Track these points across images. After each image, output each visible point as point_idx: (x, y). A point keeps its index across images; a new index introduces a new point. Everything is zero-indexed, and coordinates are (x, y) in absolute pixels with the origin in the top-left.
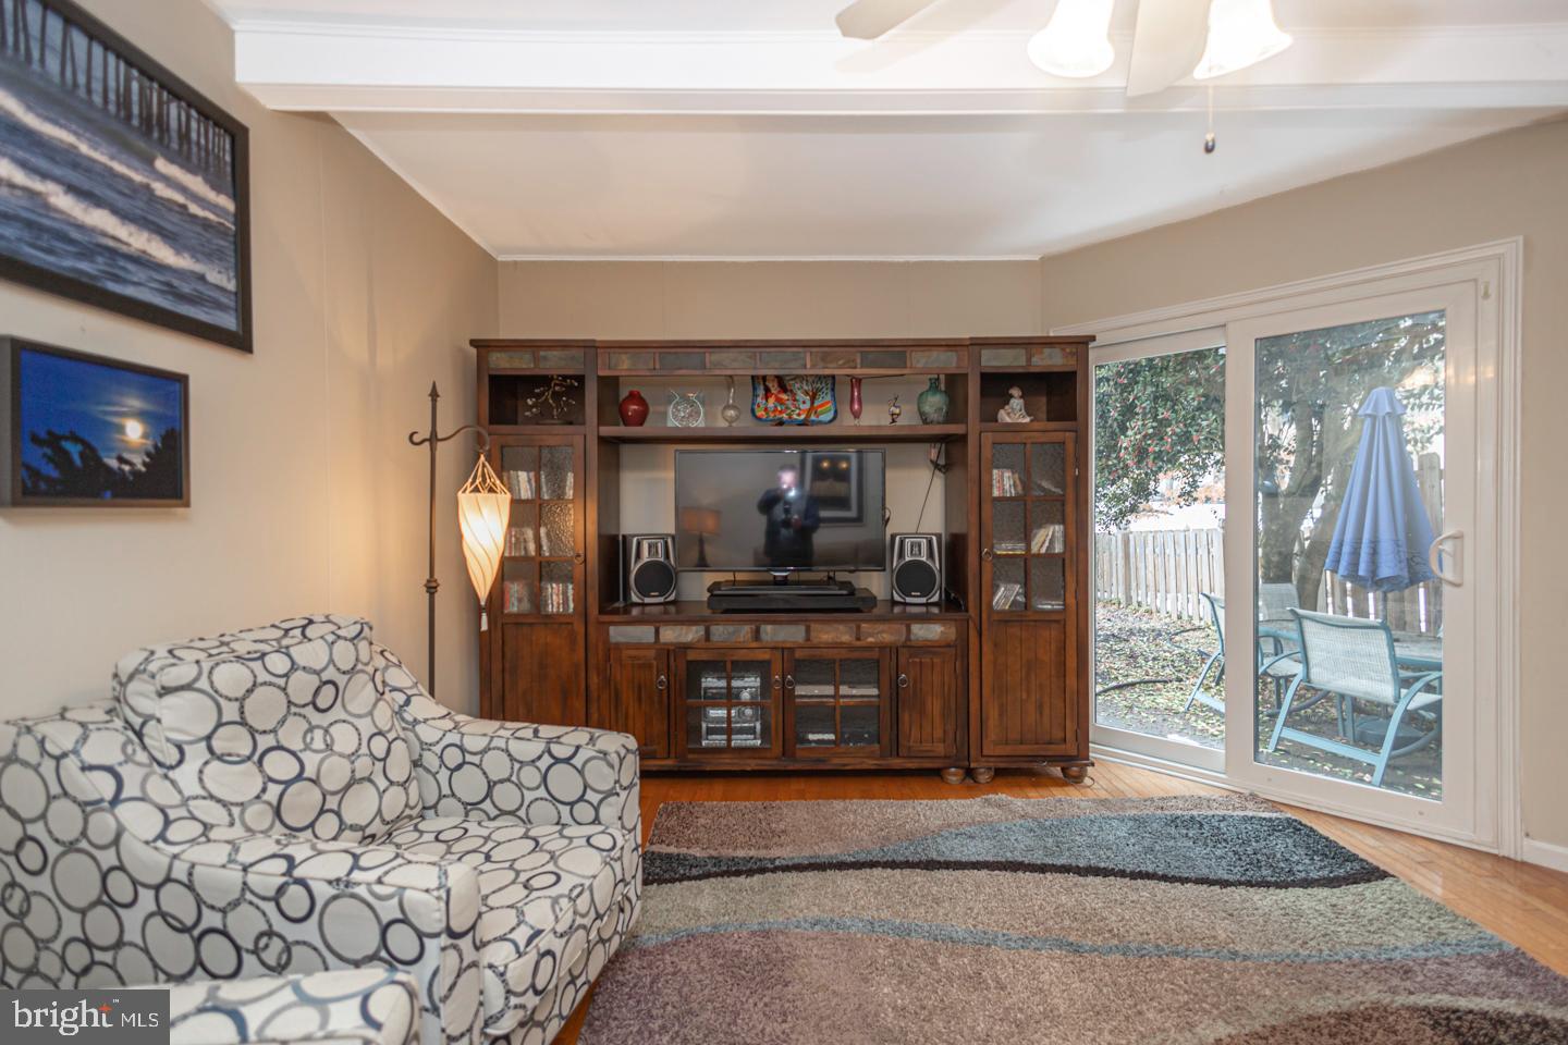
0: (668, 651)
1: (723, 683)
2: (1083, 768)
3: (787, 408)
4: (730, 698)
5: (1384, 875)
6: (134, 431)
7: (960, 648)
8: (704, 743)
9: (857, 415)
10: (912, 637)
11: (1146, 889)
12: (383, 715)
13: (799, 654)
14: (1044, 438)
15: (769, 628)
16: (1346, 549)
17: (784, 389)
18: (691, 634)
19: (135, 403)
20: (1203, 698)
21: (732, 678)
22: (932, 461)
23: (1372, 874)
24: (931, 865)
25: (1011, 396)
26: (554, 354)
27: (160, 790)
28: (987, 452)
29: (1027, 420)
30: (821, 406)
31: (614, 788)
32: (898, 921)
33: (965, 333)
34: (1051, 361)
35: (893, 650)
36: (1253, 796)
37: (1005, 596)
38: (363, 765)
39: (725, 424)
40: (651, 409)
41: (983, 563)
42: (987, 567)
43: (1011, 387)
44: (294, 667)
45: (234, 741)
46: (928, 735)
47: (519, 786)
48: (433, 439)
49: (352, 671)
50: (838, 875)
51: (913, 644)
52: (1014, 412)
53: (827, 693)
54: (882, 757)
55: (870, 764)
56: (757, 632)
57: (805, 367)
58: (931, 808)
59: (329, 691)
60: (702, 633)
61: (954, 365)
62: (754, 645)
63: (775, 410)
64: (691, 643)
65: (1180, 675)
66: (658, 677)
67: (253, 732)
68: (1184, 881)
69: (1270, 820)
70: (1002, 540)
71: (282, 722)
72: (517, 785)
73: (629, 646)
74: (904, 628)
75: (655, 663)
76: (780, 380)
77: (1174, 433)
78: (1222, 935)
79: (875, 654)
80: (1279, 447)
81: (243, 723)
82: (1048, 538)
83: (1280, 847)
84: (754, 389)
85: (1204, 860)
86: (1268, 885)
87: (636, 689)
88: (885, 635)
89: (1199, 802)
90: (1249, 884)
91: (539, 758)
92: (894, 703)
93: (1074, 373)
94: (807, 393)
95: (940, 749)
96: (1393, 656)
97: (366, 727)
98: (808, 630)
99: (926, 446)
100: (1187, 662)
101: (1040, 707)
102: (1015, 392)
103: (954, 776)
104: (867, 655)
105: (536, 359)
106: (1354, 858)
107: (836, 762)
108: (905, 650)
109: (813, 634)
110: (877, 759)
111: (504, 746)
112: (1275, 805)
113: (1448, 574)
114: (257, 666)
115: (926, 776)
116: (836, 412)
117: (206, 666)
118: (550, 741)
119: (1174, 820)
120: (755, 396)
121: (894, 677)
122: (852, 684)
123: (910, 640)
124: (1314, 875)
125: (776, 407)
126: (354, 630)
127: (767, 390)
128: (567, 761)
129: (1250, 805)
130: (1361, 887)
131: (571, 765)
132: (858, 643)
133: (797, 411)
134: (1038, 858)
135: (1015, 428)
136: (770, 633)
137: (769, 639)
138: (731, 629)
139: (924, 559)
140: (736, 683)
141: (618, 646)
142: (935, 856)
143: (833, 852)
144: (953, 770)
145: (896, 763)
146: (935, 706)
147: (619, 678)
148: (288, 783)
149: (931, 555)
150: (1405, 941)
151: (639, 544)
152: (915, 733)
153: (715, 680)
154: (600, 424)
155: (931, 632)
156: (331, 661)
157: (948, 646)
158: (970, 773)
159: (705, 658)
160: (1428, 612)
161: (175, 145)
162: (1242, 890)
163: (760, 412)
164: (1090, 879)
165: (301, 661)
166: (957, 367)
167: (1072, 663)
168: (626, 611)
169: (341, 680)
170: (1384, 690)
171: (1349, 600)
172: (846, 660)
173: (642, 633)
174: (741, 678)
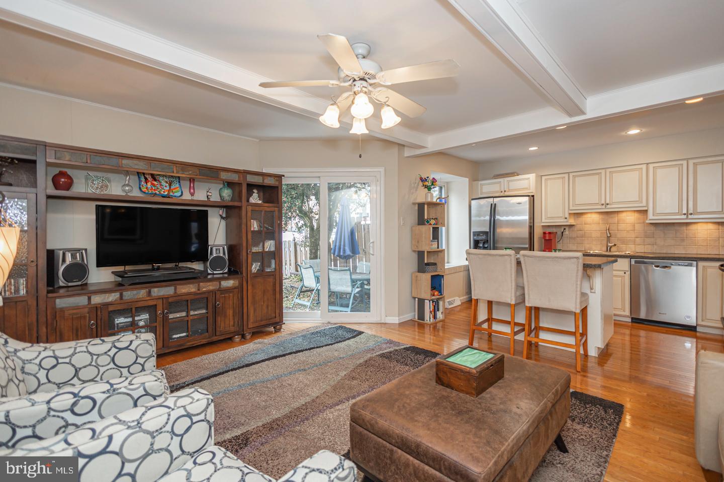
0: (96, 307)
1: (130, 319)
2: (281, 325)
3: (158, 188)
5: (363, 332)
7: (240, 288)
9: (192, 194)
11: (315, 351)
13: (170, 300)
14: (268, 209)
15: (156, 290)
16: (337, 248)
17: (154, 179)
18: (111, 298)
20: (298, 301)
21: (135, 316)
22: (220, 215)
23: (361, 333)
24: (248, 365)
25: (254, 192)
28: (249, 214)
29: (260, 202)
30: (175, 189)
31: (152, 354)
32: (248, 383)
34: (269, 181)
35: (213, 292)
36: (329, 323)
37: (255, 267)
38: (10, 372)
39: (124, 194)
40: (75, 180)
41: (248, 255)
42: (250, 256)
43: (254, 189)
46: (228, 324)
47: (97, 366)
50: (217, 378)
51: (222, 289)
52: (255, 199)
53: (183, 315)
54: (209, 338)
55: (204, 341)
56: (150, 292)
57: (173, 172)
58: (236, 350)
60: (119, 296)
61: (237, 179)
62: (148, 298)
63: (152, 189)
64: (111, 302)
65: (287, 295)
66: (90, 321)
68: (322, 347)
69: (335, 327)
70: (254, 246)
72: (95, 366)
73: (69, 308)
74: (218, 283)
75: (88, 315)
76: (153, 176)
77: (287, 206)
78: (337, 355)
79: (206, 296)
80: (313, 212)
82: (269, 245)
83: (340, 333)
84: (139, 178)
85: (324, 340)
86: (341, 342)
87: (74, 331)
88: (210, 287)
89: (317, 327)
90: (337, 342)
91: (109, 350)
92: (214, 314)
93: (278, 187)
94: (167, 182)
95: (232, 329)
96: (351, 278)
98: (175, 289)
99: (217, 209)
100: (288, 290)
101: (268, 307)
102: (255, 191)
103: (237, 339)
104: (203, 296)
106: (356, 331)
107: (189, 344)
108: (219, 292)
109: (178, 290)
110: (207, 339)
111: (85, 350)
112: (335, 324)
113: (371, 252)
115: (227, 341)
116: (182, 192)
118: (113, 342)
119: (313, 333)
120: (140, 181)
121: (214, 302)
122: (195, 310)
123: (221, 288)
124: (350, 337)
125: (152, 187)
127: (146, 179)
128: (126, 348)
129: (329, 325)
130: (360, 336)
131: (130, 349)
132: (199, 292)
133: (163, 190)
134: (281, 353)
135: (256, 205)
136: (157, 292)
137: (156, 295)
138: (135, 292)
139: (222, 255)
140: (136, 318)
141: (62, 310)
142: (247, 362)
143: (208, 373)
144: (236, 337)
145: (215, 338)
146: (230, 312)
147: (62, 327)
149: (224, 254)
150: (371, 344)
152: (222, 325)
153: (123, 319)
155: (229, 283)
157: (235, 288)
158: (243, 336)
159: (119, 309)
160: (352, 266)
162: (336, 344)
163: (144, 189)
164: (299, 354)
166: (239, 180)
167: (278, 289)
170: (349, 289)
171: (333, 263)
172: (193, 300)
173: (82, 300)
174: (139, 315)
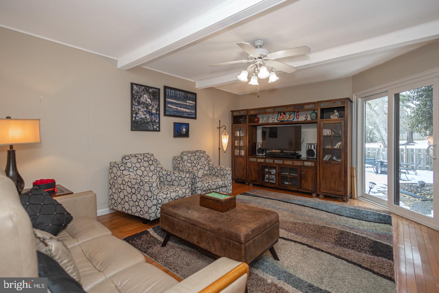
0: (259, 163)
1: (270, 171)
3: (284, 118)
4: (270, 173)
6: (184, 130)
7: (315, 168)
8: (265, 181)
9: (298, 118)
10: (304, 165)
12: (206, 162)
13: (281, 166)
14: (336, 122)
17: (284, 114)
18: (262, 160)
19: (184, 127)
23: (385, 223)
25: (335, 112)
26: (242, 112)
27: (183, 163)
28: (322, 126)
30: (291, 117)
33: (316, 101)
35: (300, 167)
37: (327, 158)
38: (202, 167)
39: (272, 122)
41: (320, 150)
44: (196, 155)
45: (189, 161)
46: (308, 185)
48: (220, 128)
49: (202, 157)
52: (334, 116)
53: (288, 174)
54: (298, 189)
55: (295, 190)
56: (274, 161)
57: (293, 109)
59: (199, 158)
60: (264, 161)
61: (314, 107)
62: (273, 163)
64: (262, 162)
66: (257, 168)
67: (191, 161)
70: (327, 145)
71: (194, 160)
73: (253, 162)
74: (302, 162)
75: (256, 165)
76: (284, 112)
79: (297, 167)
81: (190, 159)
82: (338, 145)
83: (371, 217)
84: (278, 114)
85: (345, 213)
86: (353, 218)
87: (254, 170)
88: (299, 164)
89: (368, 209)
92: (300, 178)
93: (344, 107)
94: (289, 115)
95: (311, 189)
97: (203, 163)
98: (283, 162)
101: (335, 183)
103: (314, 195)
104: (295, 167)
105: (240, 113)
107: (289, 188)
108: (303, 167)
109: (284, 162)
111: (217, 168)
112: (391, 214)
114: (192, 154)
116: (294, 118)
117: (187, 153)
118: (221, 167)
119: (352, 209)
120: (278, 116)
121: (300, 172)
122: (293, 173)
125: (282, 118)
126: (203, 152)
127: (281, 114)
132: (293, 165)
136: (276, 161)
137: (276, 163)
138: (269, 160)
139: (313, 149)
141: (251, 162)
145: (300, 190)
146: (310, 180)
147: (251, 167)
148: (194, 166)
151: (258, 144)
152: (305, 185)
153: (267, 169)
154: (249, 123)
155: (309, 164)
156: (200, 155)
157: (312, 167)
158: (318, 195)
159: (265, 165)
161: (189, 99)
163: (279, 119)
165: (196, 154)
168: (256, 156)
169: (201, 157)
172: (291, 168)
173: (255, 160)
174: (272, 170)
